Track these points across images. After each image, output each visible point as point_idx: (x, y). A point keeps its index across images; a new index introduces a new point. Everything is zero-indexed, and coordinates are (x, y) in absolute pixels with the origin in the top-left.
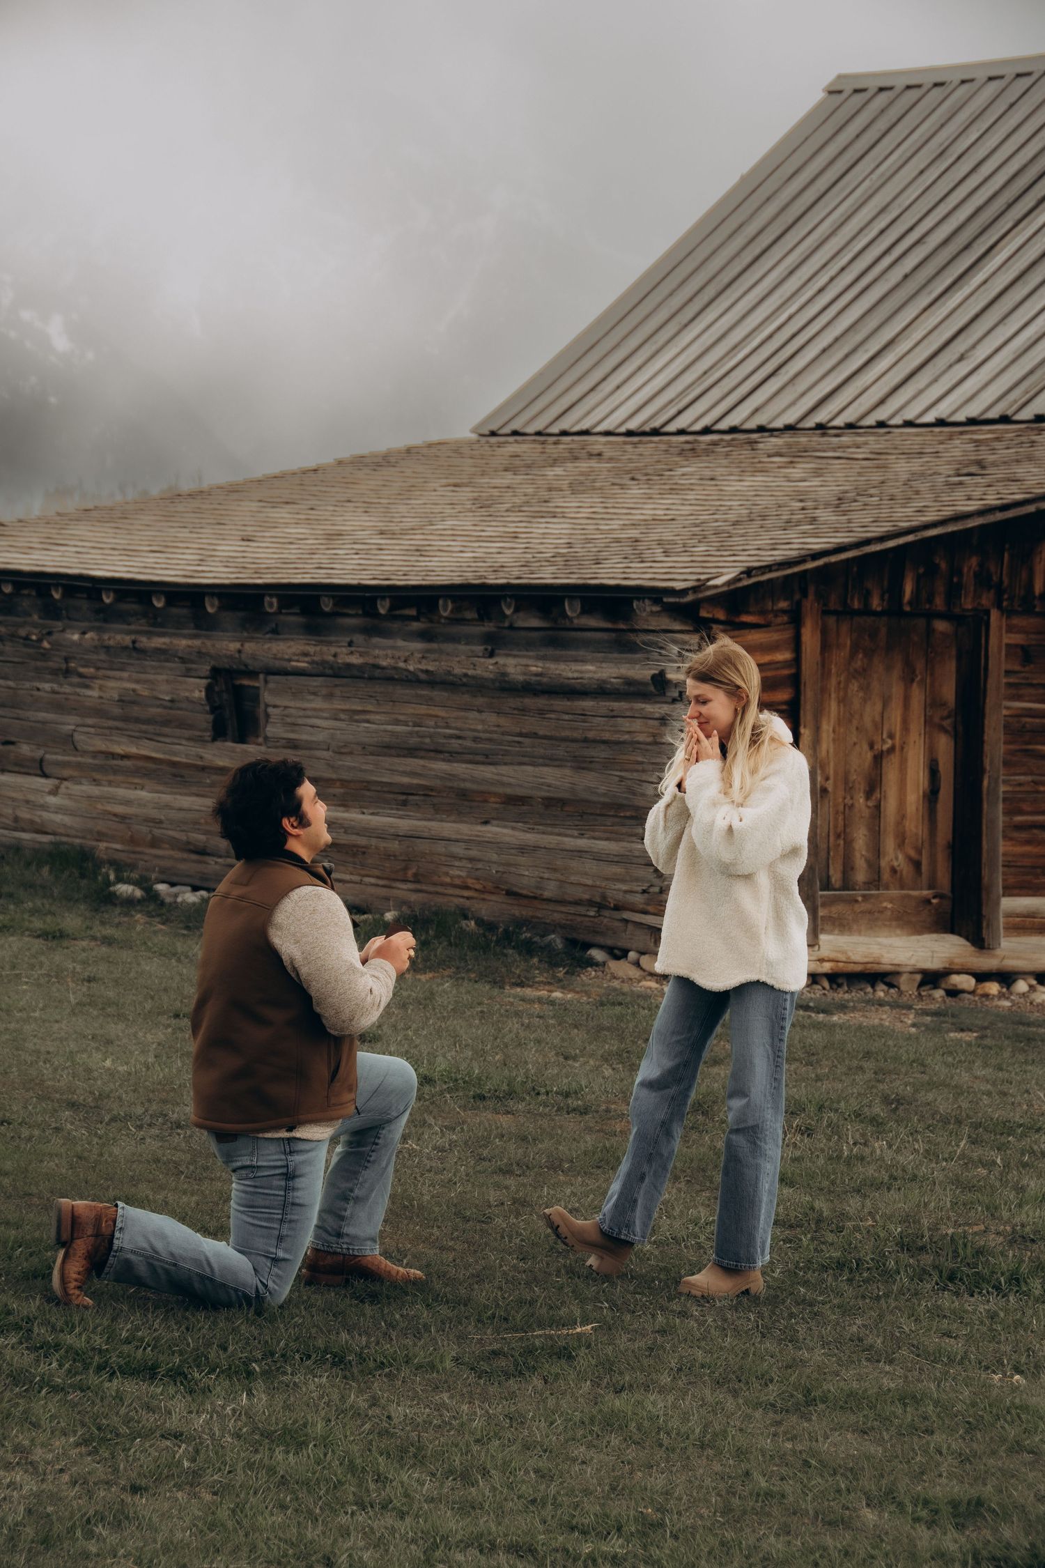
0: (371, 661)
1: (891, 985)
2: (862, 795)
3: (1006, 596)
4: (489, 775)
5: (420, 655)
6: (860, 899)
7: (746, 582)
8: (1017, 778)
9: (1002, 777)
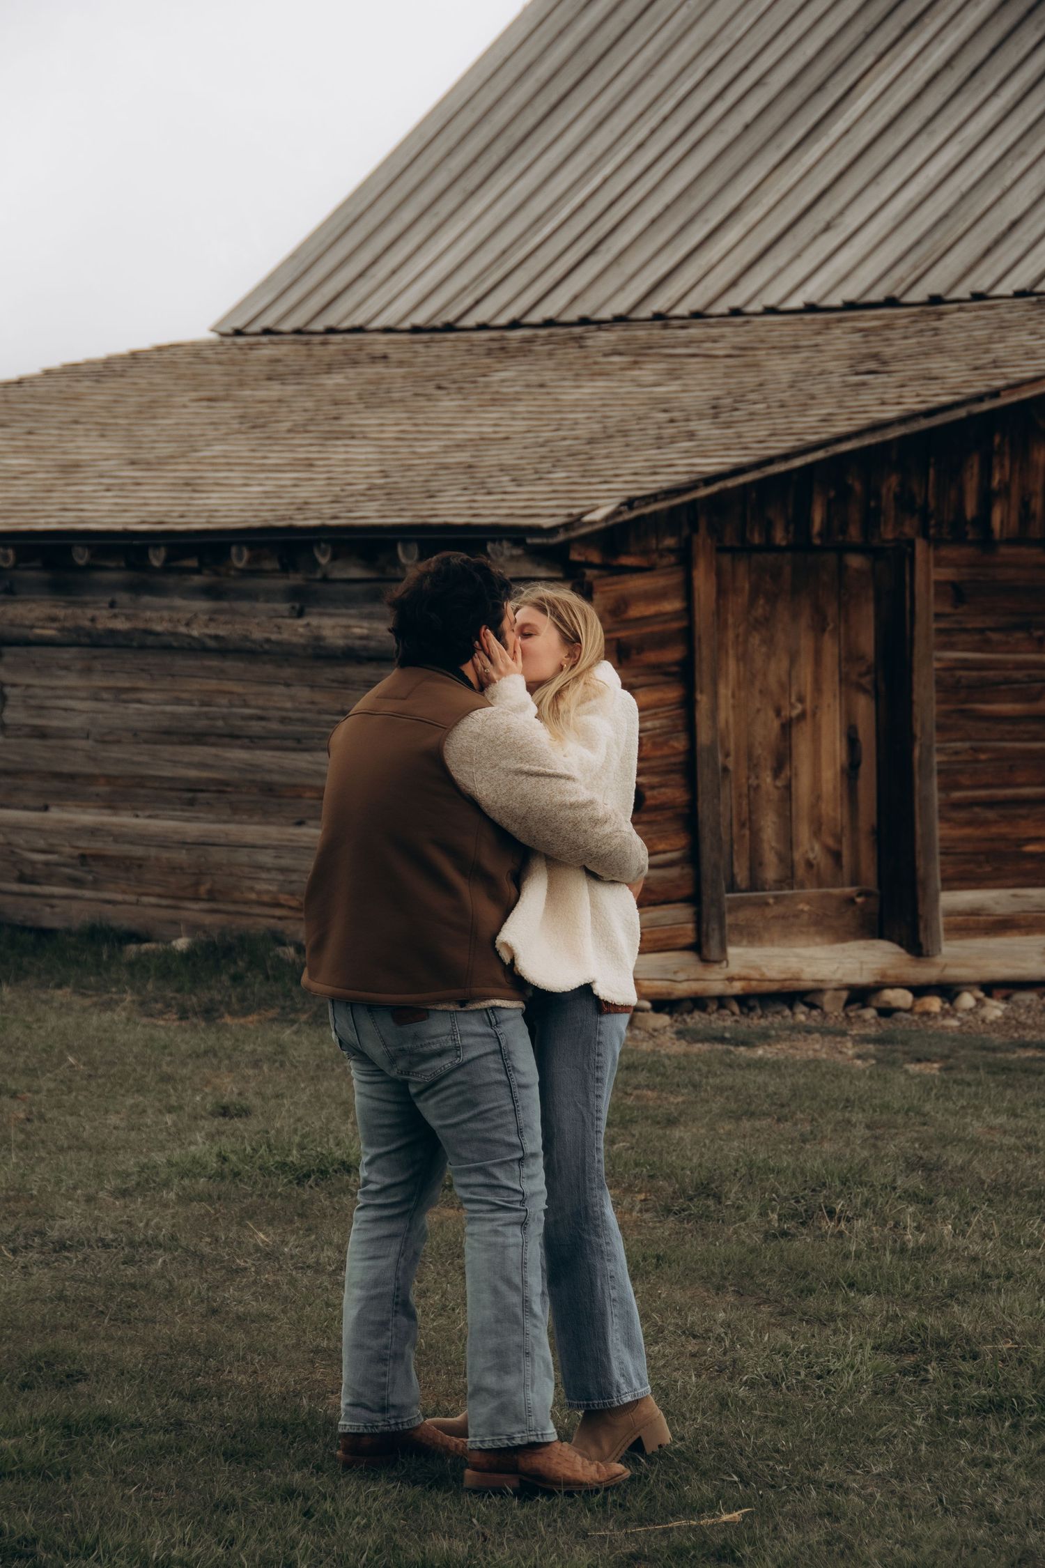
0: (141, 625)
1: (812, 1006)
2: (769, 773)
3: (932, 522)
4: (303, 765)
5: (206, 617)
6: (771, 901)
7: (628, 516)
8: (953, 745)
9: (936, 745)
